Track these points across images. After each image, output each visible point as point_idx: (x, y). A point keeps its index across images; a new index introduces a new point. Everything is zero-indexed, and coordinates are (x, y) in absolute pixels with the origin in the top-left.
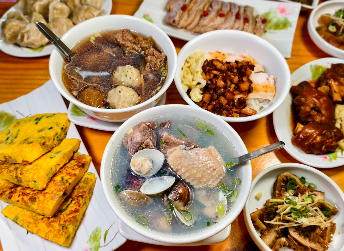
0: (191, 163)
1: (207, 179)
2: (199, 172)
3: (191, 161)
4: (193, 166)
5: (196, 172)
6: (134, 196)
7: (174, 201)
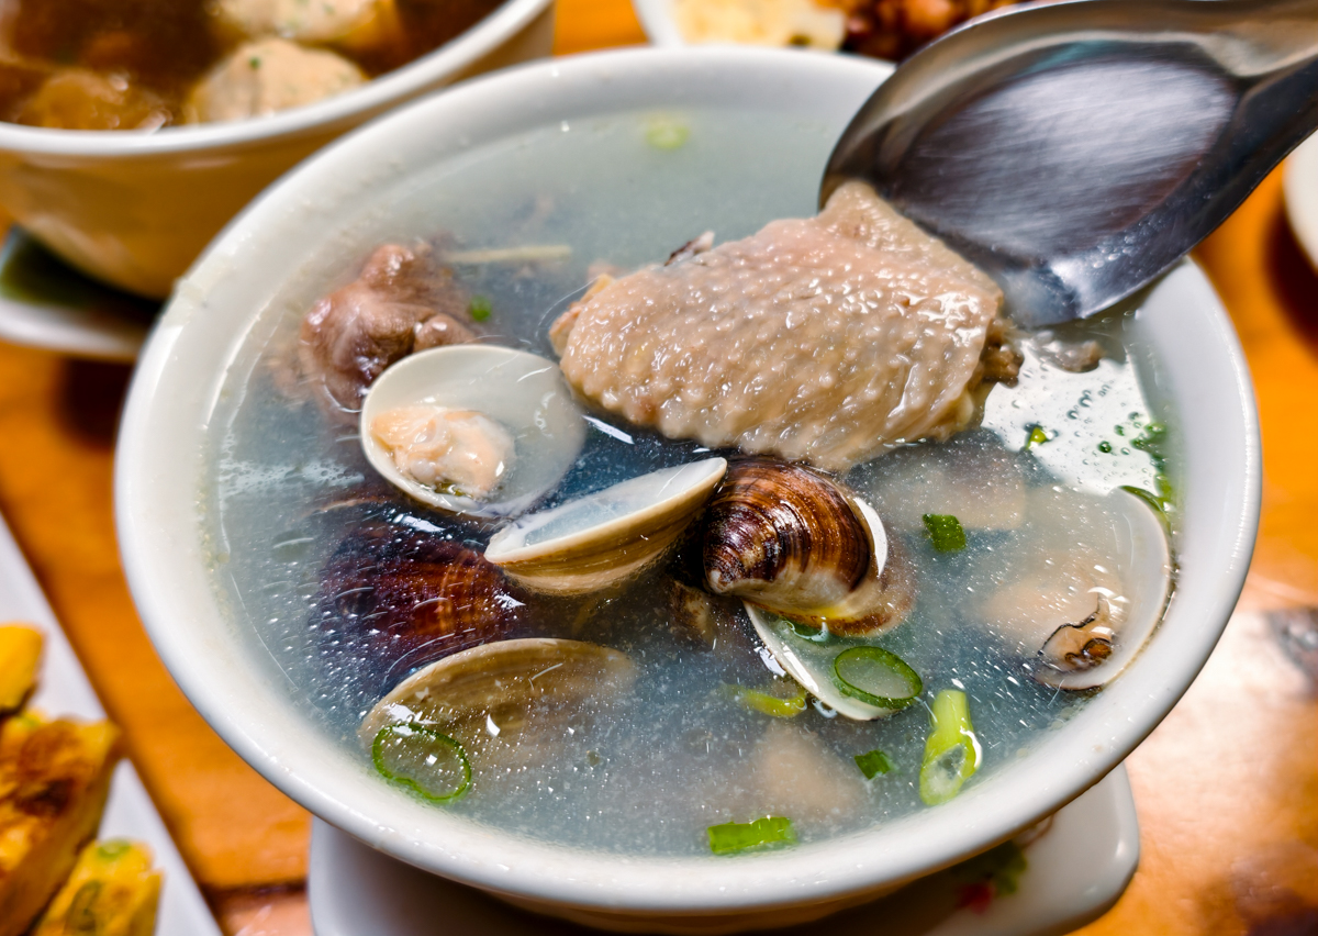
0: (728, 325)
1: (878, 380)
2: (804, 357)
3: (723, 315)
4: (746, 336)
5: (791, 370)
6: (491, 690)
7: (760, 582)
